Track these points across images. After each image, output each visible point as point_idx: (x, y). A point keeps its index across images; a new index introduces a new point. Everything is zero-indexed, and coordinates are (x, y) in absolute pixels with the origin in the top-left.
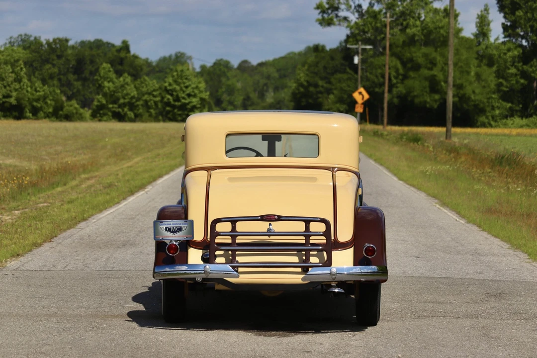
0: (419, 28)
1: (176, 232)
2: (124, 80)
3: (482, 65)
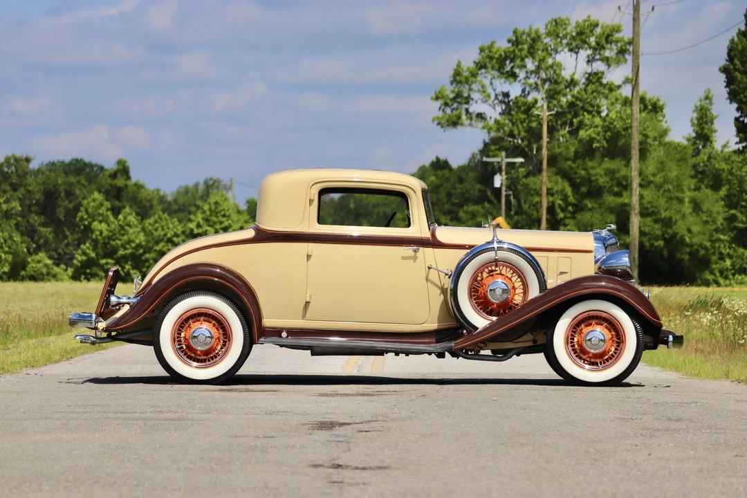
0: (599, 129)
2: (125, 218)
3: (703, 187)
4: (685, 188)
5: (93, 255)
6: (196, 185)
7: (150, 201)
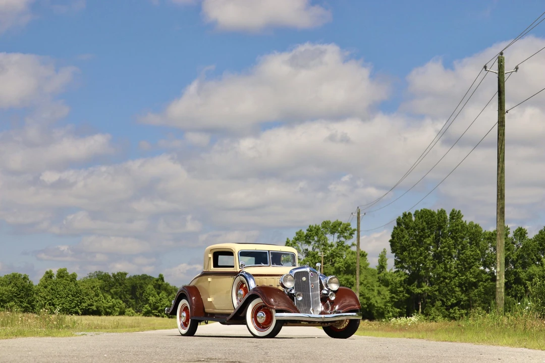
0: (342, 263)
3: (382, 285)
4: (375, 286)
5: (150, 309)
7: (171, 290)
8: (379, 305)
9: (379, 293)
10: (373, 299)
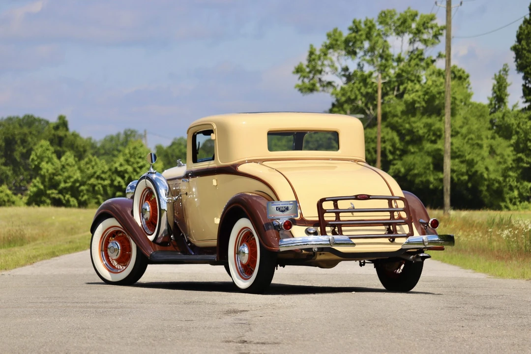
1: (285, 211)
2: (66, 160)
3: (497, 136)
4: (483, 137)
5: (42, 187)
6: (118, 135)
7: (84, 147)
8: (492, 176)
9: (492, 152)
10: (480, 163)
